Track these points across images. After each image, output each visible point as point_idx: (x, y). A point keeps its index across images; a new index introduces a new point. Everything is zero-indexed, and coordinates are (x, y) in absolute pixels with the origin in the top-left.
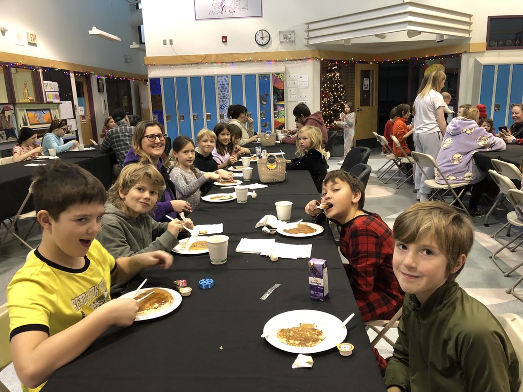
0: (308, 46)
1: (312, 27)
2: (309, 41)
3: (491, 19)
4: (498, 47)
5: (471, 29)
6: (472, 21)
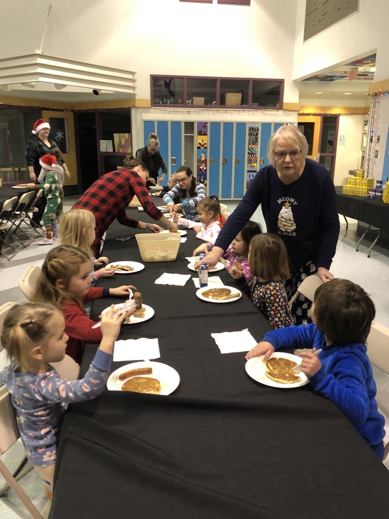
3: (153, 77)
4: (163, 105)
5: (135, 86)
6: (135, 78)
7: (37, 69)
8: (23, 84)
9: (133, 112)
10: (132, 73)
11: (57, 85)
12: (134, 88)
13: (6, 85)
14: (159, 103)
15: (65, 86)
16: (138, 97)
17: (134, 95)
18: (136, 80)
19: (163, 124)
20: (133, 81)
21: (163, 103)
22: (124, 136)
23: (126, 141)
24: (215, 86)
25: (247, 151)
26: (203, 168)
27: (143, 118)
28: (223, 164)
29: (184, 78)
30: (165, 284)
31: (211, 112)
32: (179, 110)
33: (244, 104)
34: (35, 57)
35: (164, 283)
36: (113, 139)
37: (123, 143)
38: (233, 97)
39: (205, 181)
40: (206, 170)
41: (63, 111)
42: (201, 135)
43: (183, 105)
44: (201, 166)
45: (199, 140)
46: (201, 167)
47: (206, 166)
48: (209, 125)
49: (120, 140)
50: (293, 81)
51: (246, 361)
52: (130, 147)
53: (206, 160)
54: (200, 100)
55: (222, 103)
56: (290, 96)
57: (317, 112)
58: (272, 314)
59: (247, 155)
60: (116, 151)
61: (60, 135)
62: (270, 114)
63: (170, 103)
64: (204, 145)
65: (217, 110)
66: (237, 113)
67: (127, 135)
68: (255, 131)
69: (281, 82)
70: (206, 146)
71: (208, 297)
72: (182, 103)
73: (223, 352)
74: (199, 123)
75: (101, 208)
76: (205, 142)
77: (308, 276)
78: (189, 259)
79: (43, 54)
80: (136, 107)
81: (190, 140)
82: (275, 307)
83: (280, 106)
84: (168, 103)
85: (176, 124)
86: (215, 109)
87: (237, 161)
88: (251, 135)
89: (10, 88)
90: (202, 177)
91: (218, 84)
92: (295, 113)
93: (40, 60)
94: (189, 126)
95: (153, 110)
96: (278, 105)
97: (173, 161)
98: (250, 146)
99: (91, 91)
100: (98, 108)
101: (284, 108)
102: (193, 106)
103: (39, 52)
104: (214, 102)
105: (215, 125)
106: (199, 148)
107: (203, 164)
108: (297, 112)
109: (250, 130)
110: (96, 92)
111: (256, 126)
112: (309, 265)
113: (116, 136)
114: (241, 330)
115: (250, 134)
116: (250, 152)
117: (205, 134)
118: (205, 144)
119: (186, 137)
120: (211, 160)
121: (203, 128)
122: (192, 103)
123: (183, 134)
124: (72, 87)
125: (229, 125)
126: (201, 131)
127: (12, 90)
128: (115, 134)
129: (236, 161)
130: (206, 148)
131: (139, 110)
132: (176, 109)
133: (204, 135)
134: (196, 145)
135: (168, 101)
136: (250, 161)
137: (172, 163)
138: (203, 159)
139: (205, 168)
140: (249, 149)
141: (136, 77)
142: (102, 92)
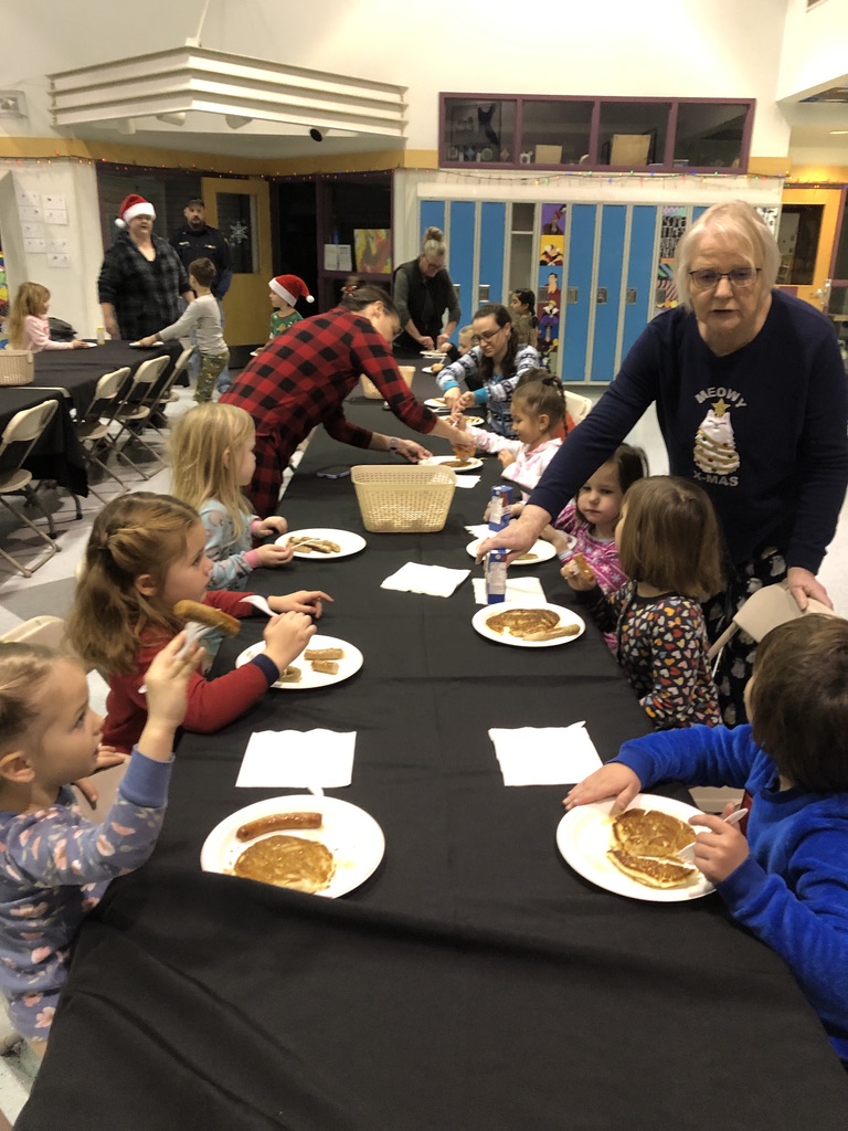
0: (56, 128)
1: (62, 84)
2: (58, 116)
3: (446, 99)
4: (468, 163)
5: (405, 119)
6: (405, 102)
7: (187, 81)
8: (160, 116)
9: (398, 179)
10: (399, 90)
11: (232, 120)
12: (401, 125)
13: (123, 121)
14: (457, 159)
15: (248, 120)
16: (409, 146)
17: (402, 141)
18: (407, 106)
19: (463, 208)
20: (401, 107)
21: (466, 158)
22: (377, 236)
23: (381, 247)
24: (588, 120)
25: (655, 272)
26: (551, 311)
27: (420, 194)
28: (599, 301)
29: (515, 100)
30: (405, 590)
31: (575, 181)
32: (503, 176)
33: (655, 160)
34: (183, 56)
35: (403, 588)
36: (350, 241)
37: (374, 251)
38: (630, 145)
39: (555, 341)
40: (557, 315)
41: (246, 178)
42: (550, 233)
43: (513, 163)
44: (547, 305)
45: (545, 244)
46: (547, 309)
47: (558, 306)
48: (568, 211)
49: (368, 243)
50: (780, 103)
51: (566, 812)
52: (389, 260)
53: (558, 292)
54: (551, 153)
55: (604, 160)
56: (767, 140)
57: (834, 179)
58: (663, 676)
59: (654, 283)
60: (359, 269)
61: (239, 232)
62: (713, 185)
63: (482, 160)
64: (555, 257)
65: (591, 176)
66: (636, 181)
67: (382, 233)
68: (677, 226)
69: (747, 106)
70: (558, 258)
71: (500, 630)
72: (510, 159)
73: (509, 781)
74: (547, 206)
75: (282, 402)
76: (558, 250)
77: (764, 586)
78: (473, 529)
79: (203, 48)
80: (406, 169)
81: (523, 245)
82: (672, 661)
83: (740, 165)
84: (478, 159)
85: (493, 208)
86: (585, 173)
87: (632, 296)
88: (667, 236)
89: (133, 127)
90: (548, 330)
91: (596, 111)
92: (776, 181)
93: (195, 62)
94: (524, 211)
95: (442, 176)
96: (737, 162)
97: (484, 293)
98: (664, 261)
99: (306, 133)
100: (324, 171)
101: (749, 170)
102: (534, 166)
103: (192, 42)
104: (584, 157)
105: (585, 210)
106: (543, 263)
107: (553, 302)
108: (783, 181)
109: (664, 224)
110: (316, 134)
111: (680, 213)
112: (770, 558)
113: (359, 234)
114: (566, 726)
115: (666, 233)
116: (663, 275)
117: (560, 232)
118: (559, 254)
119: (513, 235)
120: (569, 292)
121: (554, 217)
122: (533, 158)
123: (509, 232)
124: (265, 123)
125: (615, 211)
126: (551, 226)
127: (140, 133)
128: (357, 232)
129: (628, 294)
130: (560, 263)
131: (412, 176)
132: (495, 174)
133: (556, 234)
134: (537, 258)
135: (479, 155)
136: (661, 297)
137: (481, 298)
138: (552, 288)
139: (555, 311)
140: (660, 267)
141: (408, 98)
142: (331, 134)
